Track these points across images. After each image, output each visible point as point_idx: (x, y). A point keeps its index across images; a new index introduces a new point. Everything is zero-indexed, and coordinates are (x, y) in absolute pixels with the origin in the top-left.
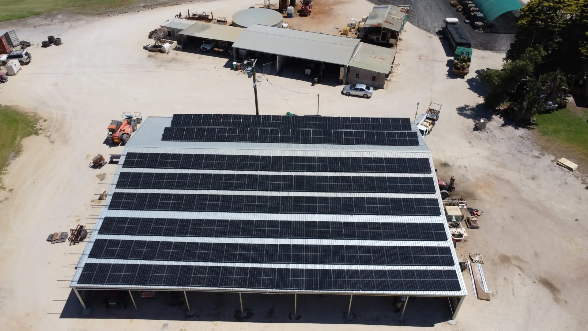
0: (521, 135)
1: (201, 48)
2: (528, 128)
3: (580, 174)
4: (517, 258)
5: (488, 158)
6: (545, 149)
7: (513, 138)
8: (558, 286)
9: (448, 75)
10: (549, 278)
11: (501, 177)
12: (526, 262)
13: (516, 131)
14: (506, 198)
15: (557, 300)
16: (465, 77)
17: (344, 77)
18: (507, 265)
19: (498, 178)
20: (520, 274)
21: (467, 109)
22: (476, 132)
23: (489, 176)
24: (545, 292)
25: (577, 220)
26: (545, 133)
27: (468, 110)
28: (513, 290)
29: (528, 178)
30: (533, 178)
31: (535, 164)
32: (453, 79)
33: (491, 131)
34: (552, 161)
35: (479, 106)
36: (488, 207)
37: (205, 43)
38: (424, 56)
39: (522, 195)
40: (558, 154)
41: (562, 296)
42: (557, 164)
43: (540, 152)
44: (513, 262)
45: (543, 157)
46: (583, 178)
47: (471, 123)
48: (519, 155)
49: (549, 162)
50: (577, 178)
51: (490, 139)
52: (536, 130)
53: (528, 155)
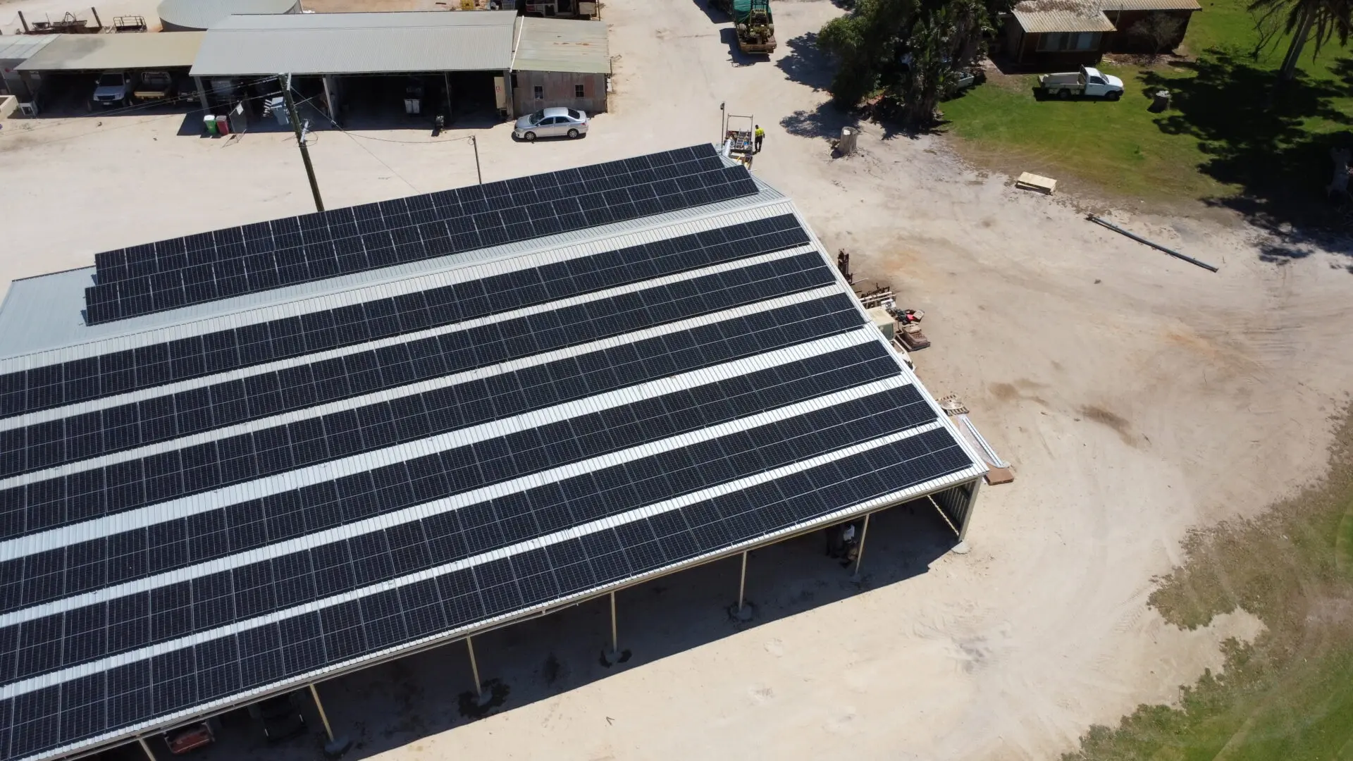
0: (927, 147)
1: (96, 99)
2: (934, 132)
3: (1065, 196)
4: (1026, 383)
5: (886, 206)
6: (984, 166)
7: (915, 157)
8: (1120, 413)
9: (735, 60)
10: (1098, 404)
11: (926, 236)
12: (1047, 386)
13: (915, 141)
14: (953, 274)
15: (1129, 440)
16: (771, 56)
17: (507, 100)
18: (1013, 402)
19: (922, 240)
20: (1045, 410)
21: (802, 119)
22: (840, 160)
23: (903, 239)
24: (1102, 433)
25: (1098, 282)
26: (969, 135)
27: (804, 121)
28: (1045, 446)
29: (977, 226)
30: (987, 224)
31: (977, 197)
32: (748, 65)
33: (869, 153)
34: (1006, 184)
35: (822, 108)
36: (927, 300)
37: (102, 84)
38: (665, 30)
39: (981, 261)
40: (1011, 168)
41: (1135, 431)
42: (1018, 187)
43: (976, 173)
44: (1023, 392)
45: (986, 180)
46: (1075, 203)
47: (822, 145)
48: (941, 187)
49: (1002, 187)
50: (1064, 203)
51: (874, 168)
52: (951, 132)
53: (956, 182)
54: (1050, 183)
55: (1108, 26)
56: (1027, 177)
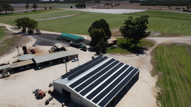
6: (113, 54)
17: (70, 59)
25: (129, 60)
37: (21, 68)
50: (122, 55)
54: (119, 54)
55: (113, 42)
56: (117, 54)
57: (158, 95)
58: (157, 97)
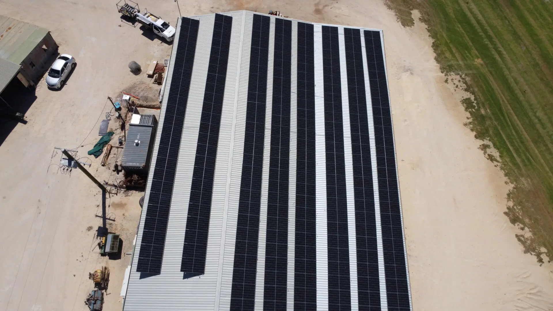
57: (470, 112)
58: (470, 123)
